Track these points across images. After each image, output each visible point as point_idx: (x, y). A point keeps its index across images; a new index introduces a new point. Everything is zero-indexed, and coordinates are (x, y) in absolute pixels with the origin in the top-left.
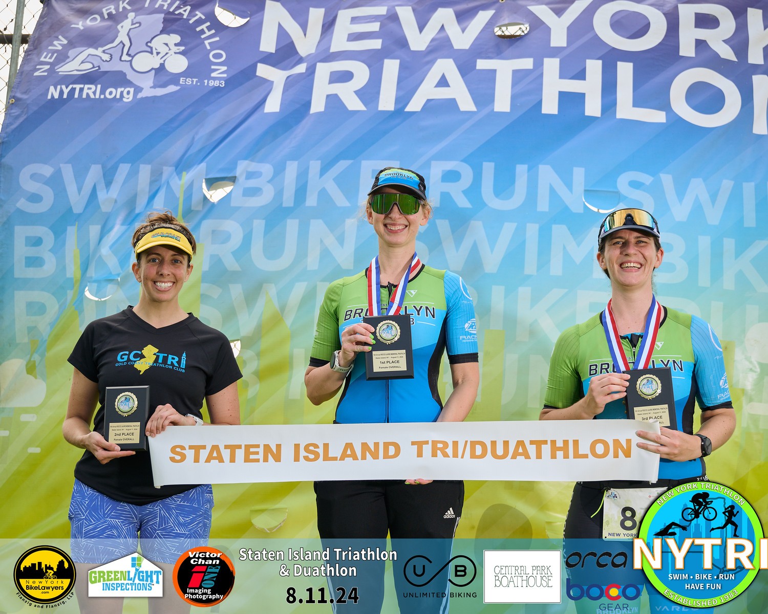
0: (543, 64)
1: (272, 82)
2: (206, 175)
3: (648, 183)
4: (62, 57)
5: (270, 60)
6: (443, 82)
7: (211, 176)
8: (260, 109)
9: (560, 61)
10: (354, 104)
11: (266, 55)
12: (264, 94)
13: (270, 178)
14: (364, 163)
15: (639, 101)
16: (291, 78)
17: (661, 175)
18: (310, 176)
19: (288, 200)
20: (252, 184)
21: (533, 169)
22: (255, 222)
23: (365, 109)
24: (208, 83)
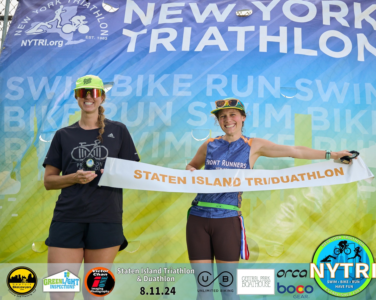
0: (259, 29)
1: (130, 38)
3: (310, 84)
5: (128, 27)
8: (125, 51)
9: (267, 27)
11: (127, 25)
12: (127, 43)
13: (130, 82)
14: (175, 75)
15: (304, 46)
16: (140, 36)
17: (316, 80)
18: (149, 82)
19: (139, 93)
20: (122, 85)
21: (256, 78)
22: (123, 103)
23: (176, 50)
24: (99, 38)
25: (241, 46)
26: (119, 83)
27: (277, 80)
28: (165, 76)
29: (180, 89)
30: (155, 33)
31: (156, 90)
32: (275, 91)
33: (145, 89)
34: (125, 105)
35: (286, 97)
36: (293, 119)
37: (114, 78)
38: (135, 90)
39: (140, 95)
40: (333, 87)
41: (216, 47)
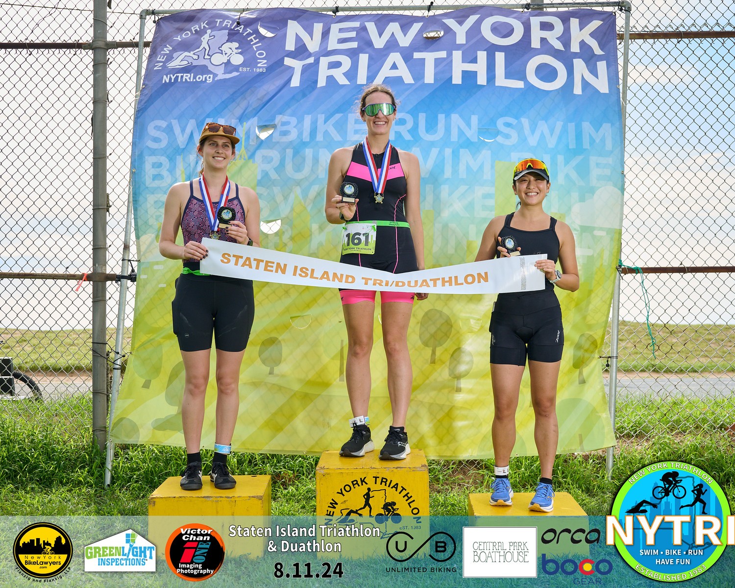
0: (452, 55)
1: (294, 68)
2: (258, 124)
3: (514, 124)
4: (170, 58)
5: (291, 55)
6: (394, 67)
7: (261, 124)
8: (288, 85)
9: (462, 52)
10: (343, 81)
11: (289, 52)
12: (290, 75)
13: (295, 125)
14: (350, 115)
15: (508, 76)
16: (305, 66)
17: (522, 119)
18: (318, 123)
19: (306, 137)
20: (285, 128)
21: (448, 116)
22: (288, 150)
23: (349, 84)
24: (256, 70)
25: (429, 77)
26: (281, 125)
27: (474, 119)
28: (338, 116)
29: (356, 132)
30: (324, 61)
31: (326, 133)
32: (472, 133)
33: (313, 133)
34: (289, 152)
35: (486, 140)
36: (493, 167)
37: (275, 119)
38: (300, 134)
39: (308, 140)
40: (543, 127)
41: (400, 79)
